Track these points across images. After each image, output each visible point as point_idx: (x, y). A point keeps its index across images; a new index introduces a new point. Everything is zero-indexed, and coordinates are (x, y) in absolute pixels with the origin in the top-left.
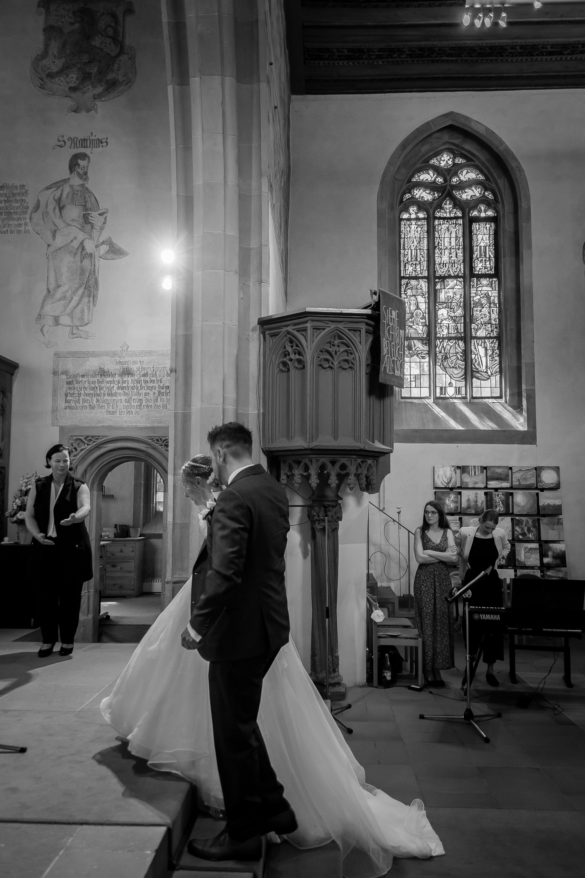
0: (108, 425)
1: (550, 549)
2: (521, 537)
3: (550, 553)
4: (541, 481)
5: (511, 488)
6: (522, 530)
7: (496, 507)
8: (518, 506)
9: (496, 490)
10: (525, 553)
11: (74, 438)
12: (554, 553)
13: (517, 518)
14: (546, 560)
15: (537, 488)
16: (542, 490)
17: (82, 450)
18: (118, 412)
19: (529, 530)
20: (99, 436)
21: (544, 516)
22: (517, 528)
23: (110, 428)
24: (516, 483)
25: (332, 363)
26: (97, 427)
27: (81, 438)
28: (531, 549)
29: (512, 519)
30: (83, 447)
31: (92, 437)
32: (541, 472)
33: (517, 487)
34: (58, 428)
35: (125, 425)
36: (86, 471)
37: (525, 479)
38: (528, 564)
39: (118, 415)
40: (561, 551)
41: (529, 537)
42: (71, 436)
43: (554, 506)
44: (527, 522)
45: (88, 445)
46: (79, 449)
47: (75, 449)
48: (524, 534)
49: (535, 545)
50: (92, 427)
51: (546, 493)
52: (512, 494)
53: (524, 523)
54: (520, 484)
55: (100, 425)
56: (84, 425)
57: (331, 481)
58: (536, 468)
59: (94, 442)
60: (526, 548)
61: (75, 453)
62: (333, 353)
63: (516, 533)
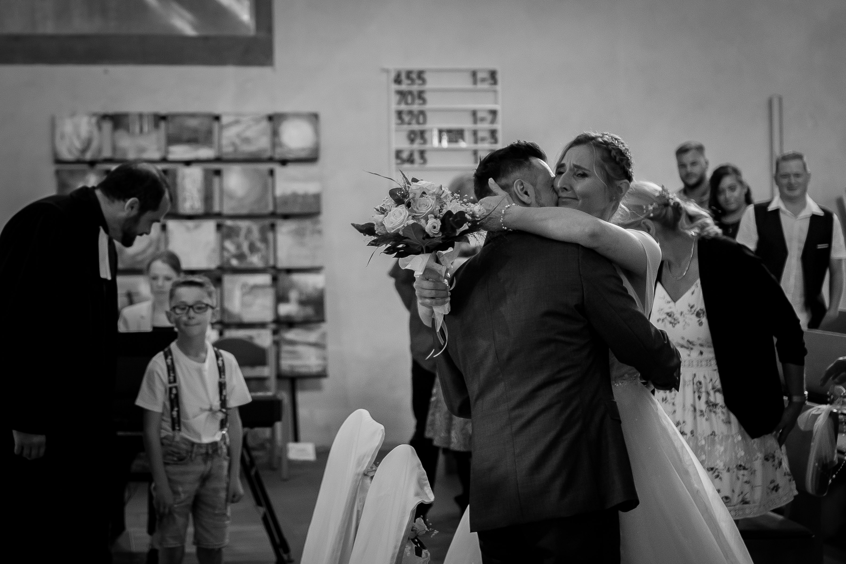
1: (292, 286)
2: (234, 262)
3: (293, 295)
4: (281, 145)
5: (218, 160)
6: (239, 247)
7: (185, 200)
8: (231, 197)
9: (188, 163)
10: (244, 295)
12: (301, 293)
13: (229, 223)
14: (284, 309)
15: (271, 160)
16: (284, 162)
19: (253, 248)
21: (286, 217)
22: (229, 245)
24: (228, 150)
28: (255, 287)
29: (219, 227)
32: (279, 124)
33: (231, 157)
37: (247, 140)
38: (248, 317)
40: (316, 289)
41: (251, 263)
43: (305, 196)
44: (249, 231)
48: (241, 257)
49: (265, 279)
51: (291, 170)
52: (218, 173)
53: (243, 233)
54: (236, 151)
58: (270, 118)
60: (244, 285)
63: (226, 254)
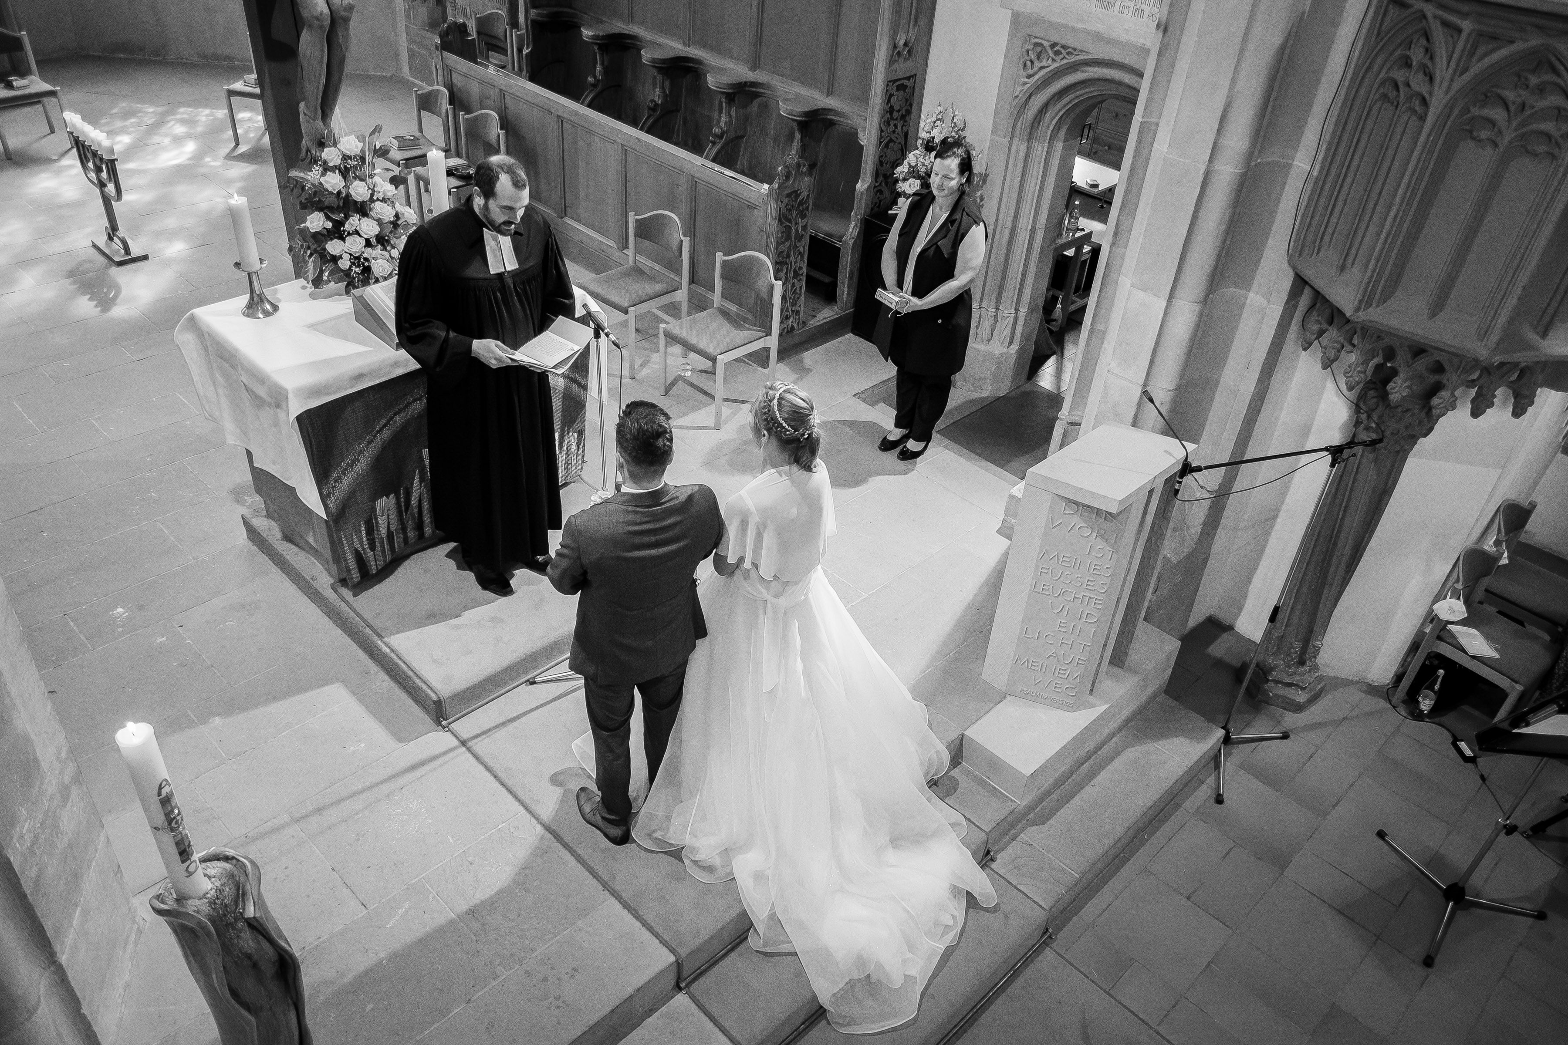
0: (1094, 29)
11: (1033, 41)
17: (1042, 68)
18: (1117, 5)
20: (1075, 50)
23: (1097, 36)
25: (1500, 132)
26: (1073, 29)
27: (1046, 44)
30: (1044, 63)
31: (1064, 47)
34: (1011, 12)
35: (1124, 37)
36: (1046, 106)
39: (1116, 12)
42: (1030, 36)
45: (1053, 60)
46: (1037, 65)
47: (1032, 62)
50: (1067, 28)
55: (1080, 26)
56: (1055, 19)
57: (1394, 388)
59: (1064, 58)
61: (1031, 72)
62: (1512, 108)
